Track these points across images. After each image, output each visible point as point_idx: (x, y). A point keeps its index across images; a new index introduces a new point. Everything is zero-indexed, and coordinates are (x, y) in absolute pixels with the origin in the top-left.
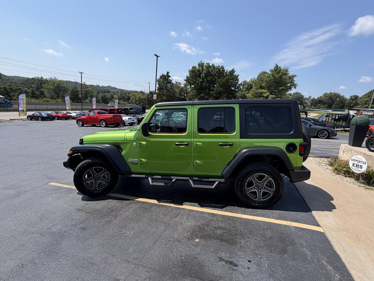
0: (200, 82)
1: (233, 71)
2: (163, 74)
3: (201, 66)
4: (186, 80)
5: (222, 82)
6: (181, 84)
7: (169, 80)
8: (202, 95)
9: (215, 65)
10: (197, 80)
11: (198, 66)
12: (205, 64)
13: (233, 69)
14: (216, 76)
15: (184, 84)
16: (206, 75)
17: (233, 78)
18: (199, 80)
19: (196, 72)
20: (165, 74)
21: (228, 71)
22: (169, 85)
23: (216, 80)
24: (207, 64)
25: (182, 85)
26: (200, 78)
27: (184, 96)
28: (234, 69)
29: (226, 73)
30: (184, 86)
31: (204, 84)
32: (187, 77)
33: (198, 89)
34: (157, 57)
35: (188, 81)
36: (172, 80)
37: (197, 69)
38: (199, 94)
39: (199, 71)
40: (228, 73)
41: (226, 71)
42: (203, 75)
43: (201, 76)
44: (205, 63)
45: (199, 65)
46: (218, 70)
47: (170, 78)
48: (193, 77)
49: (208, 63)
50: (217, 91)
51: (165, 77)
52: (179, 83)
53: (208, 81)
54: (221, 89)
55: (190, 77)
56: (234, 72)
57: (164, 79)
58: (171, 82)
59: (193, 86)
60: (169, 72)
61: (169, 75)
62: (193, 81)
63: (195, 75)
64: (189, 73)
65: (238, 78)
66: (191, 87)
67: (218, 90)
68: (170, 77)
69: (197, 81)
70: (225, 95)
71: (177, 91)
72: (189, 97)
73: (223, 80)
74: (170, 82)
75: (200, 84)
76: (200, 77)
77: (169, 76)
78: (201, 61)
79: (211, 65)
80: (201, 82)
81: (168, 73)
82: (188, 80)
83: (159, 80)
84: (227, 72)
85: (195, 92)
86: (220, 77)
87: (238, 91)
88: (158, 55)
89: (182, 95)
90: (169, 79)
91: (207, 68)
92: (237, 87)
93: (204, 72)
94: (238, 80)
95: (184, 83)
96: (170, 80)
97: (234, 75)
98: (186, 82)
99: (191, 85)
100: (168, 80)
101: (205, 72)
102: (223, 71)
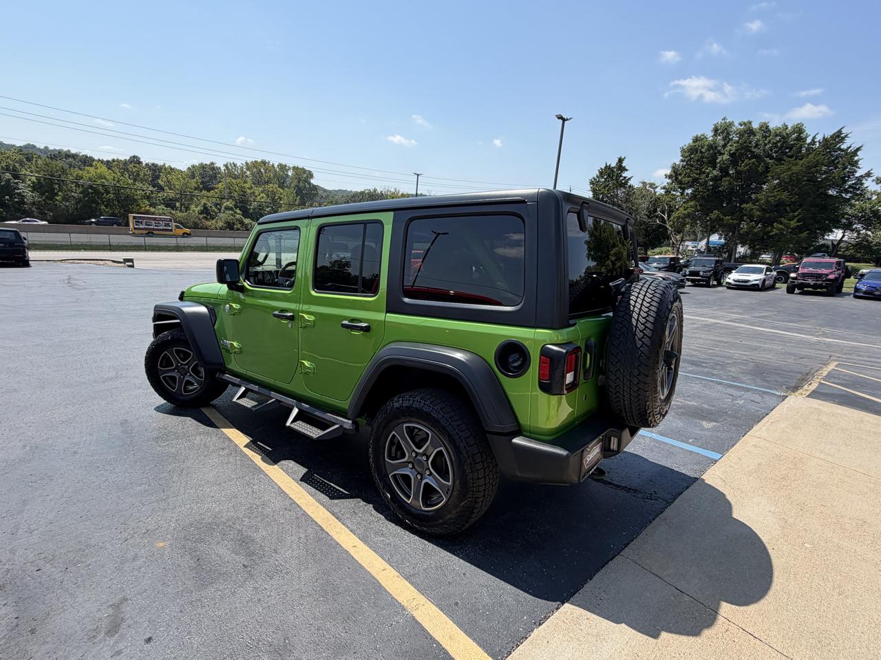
0: (712, 180)
1: (838, 136)
2: (608, 165)
3: (722, 132)
4: (670, 177)
5: (790, 173)
6: (657, 187)
7: (621, 178)
8: (715, 214)
9: (772, 126)
10: (704, 173)
11: (712, 134)
12: (737, 126)
13: (840, 132)
14: (771, 157)
15: (664, 188)
16: (735, 158)
17: (837, 158)
18: (709, 174)
19: (703, 150)
20: (613, 165)
21: (819, 138)
22: (621, 192)
23: (767, 168)
24: (741, 125)
25: (660, 191)
26: (714, 168)
27: (663, 218)
28: (843, 131)
29: (809, 144)
30: (663, 192)
31: (725, 183)
32: (673, 167)
33: (703, 197)
34: (564, 120)
35: (677, 178)
36: (629, 179)
37: (706, 143)
38: (706, 210)
39: (712, 147)
40: (818, 144)
41: (809, 140)
42: (726, 157)
43: (718, 161)
44: (736, 124)
45: (716, 130)
46: (778, 138)
47: (625, 174)
48: (692, 166)
49: (746, 121)
50: (768, 202)
51: (613, 171)
52: (652, 185)
53: (739, 173)
54: (784, 196)
55: (684, 167)
56: (843, 138)
57: (609, 176)
58: (627, 182)
59: (689, 191)
60: (623, 157)
61: (623, 165)
62: (690, 176)
63: (698, 161)
64: (682, 156)
65: (856, 158)
66: (682, 194)
67: (770, 199)
68: (627, 170)
69: (703, 176)
70: (796, 213)
71: (644, 205)
72: (674, 223)
73: (793, 168)
74: (623, 184)
75: (711, 183)
76: (713, 163)
77: (624, 169)
78: (724, 119)
79: (755, 126)
80: (715, 179)
81: (621, 160)
82: (675, 175)
83: (595, 179)
84: (813, 142)
85: (691, 207)
86: (785, 158)
87: (852, 198)
88: (565, 117)
89: (657, 217)
90: (621, 176)
91: (741, 134)
92: (850, 186)
93: (728, 148)
94: (855, 164)
95: (665, 184)
96: (625, 177)
97: (839, 149)
98: (669, 181)
99: (683, 189)
100: (617, 179)
101: (731, 148)
102: (800, 139)
